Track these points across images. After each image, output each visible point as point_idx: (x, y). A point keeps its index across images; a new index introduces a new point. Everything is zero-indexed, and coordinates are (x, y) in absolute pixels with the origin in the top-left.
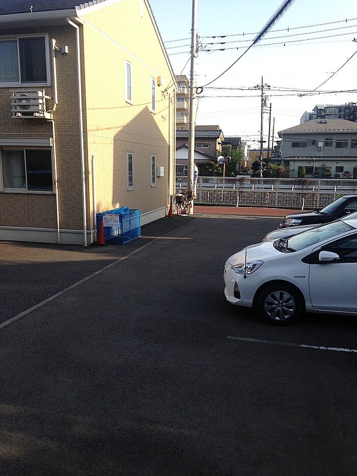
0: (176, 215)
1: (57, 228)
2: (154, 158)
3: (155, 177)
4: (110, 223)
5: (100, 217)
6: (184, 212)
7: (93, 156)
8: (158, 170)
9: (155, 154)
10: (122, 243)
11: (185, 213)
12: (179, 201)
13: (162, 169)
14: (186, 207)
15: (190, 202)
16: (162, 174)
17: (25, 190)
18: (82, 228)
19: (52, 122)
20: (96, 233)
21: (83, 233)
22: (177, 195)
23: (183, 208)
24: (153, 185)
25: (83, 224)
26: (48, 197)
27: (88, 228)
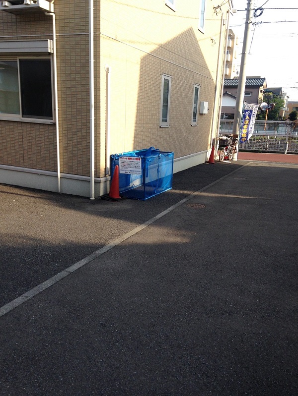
0: (217, 161)
1: (57, 172)
2: (197, 90)
3: (197, 114)
4: (129, 169)
5: (114, 159)
6: (226, 158)
7: (108, 69)
8: (201, 105)
9: (198, 84)
10: (144, 198)
11: (228, 159)
12: (223, 144)
13: (206, 105)
14: (230, 152)
15: (235, 146)
16: (205, 111)
17: (18, 117)
18: (89, 174)
19: (52, 16)
20: (108, 183)
21: (89, 182)
22: (221, 138)
23: (226, 154)
24: (194, 124)
25: (90, 168)
26: (46, 128)
27: (97, 175)
